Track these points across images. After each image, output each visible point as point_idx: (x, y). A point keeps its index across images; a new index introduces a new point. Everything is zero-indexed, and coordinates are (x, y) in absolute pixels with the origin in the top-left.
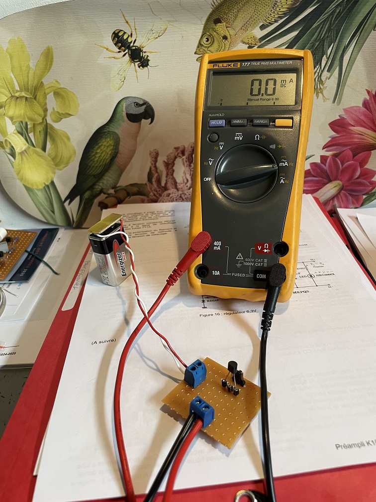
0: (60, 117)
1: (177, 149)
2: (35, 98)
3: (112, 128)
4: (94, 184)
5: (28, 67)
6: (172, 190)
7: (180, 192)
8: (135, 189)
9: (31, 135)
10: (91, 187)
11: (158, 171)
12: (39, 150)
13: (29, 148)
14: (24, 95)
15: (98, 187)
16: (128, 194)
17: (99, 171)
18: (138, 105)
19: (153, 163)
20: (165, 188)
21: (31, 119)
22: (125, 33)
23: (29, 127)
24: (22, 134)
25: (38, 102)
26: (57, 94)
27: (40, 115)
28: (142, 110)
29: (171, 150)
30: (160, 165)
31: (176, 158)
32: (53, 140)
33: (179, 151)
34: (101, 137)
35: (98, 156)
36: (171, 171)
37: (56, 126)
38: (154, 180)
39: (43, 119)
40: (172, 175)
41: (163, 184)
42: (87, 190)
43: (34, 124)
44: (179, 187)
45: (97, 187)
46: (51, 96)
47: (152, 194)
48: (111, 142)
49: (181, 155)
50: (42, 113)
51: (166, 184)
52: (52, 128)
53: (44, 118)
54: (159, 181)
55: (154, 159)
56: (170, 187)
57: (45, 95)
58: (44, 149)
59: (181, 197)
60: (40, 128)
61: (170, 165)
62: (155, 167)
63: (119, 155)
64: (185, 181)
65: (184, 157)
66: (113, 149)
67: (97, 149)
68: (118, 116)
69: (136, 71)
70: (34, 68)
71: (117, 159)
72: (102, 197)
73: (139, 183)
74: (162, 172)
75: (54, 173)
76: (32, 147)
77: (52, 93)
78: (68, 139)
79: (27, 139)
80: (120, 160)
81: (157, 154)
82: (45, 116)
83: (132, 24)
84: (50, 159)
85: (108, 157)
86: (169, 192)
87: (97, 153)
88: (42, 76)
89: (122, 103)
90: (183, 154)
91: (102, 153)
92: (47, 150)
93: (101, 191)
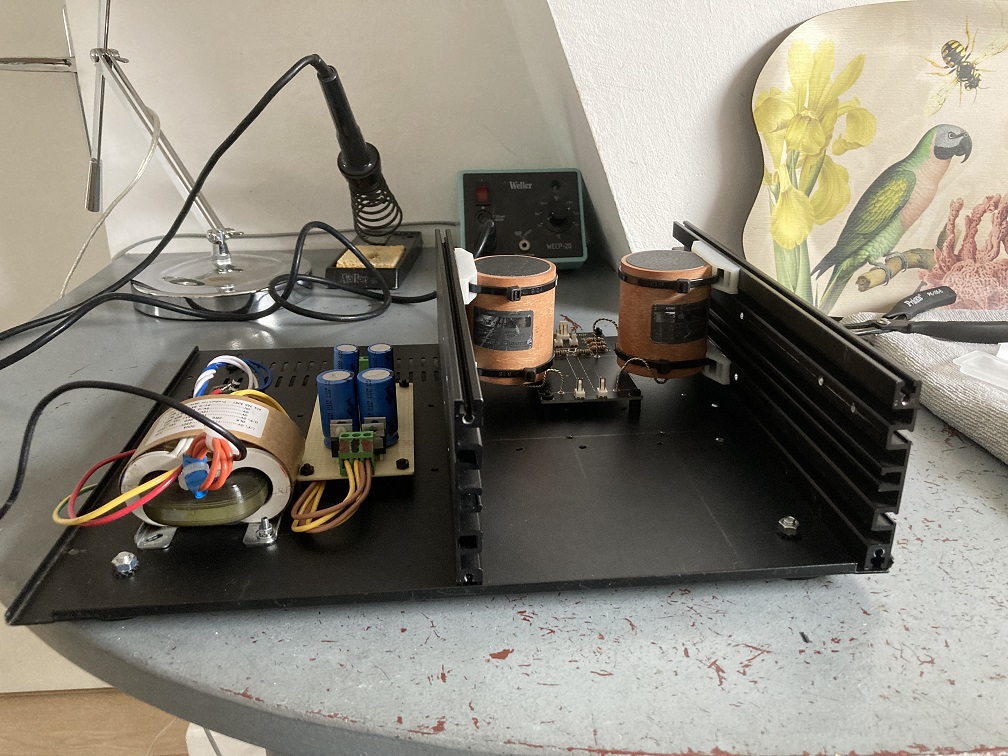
0: (845, 147)
1: (989, 198)
2: (821, 121)
3: (908, 167)
4: (860, 248)
5: (828, 78)
6: (967, 261)
7: (978, 265)
8: (915, 258)
9: (798, 171)
10: (855, 253)
11: (955, 231)
12: (801, 193)
13: (790, 189)
14: (809, 114)
15: (864, 254)
16: (904, 266)
17: (872, 229)
18: (953, 136)
19: (952, 218)
20: (959, 258)
21: (806, 149)
22: (960, 45)
23: (800, 159)
24: (789, 168)
25: (823, 127)
26: (852, 117)
27: (819, 143)
28: (956, 142)
29: (980, 201)
30: (961, 222)
31: (985, 212)
32: (825, 180)
33: (991, 202)
34: (892, 178)
35: (878, 205)
36: (973, 231)
37: (836, 159)
38: (945, 244)
39: (821, 150)
40: (973, 238)
41: (956, 253)
42: (847, 257)
43: (807, 156)
44: (978, 256)
45: (863, 252)
46: (842, 120)
47: (937, 266)
48: (903, 186)
49: (992, 208)
50: (823, 140)
51: (961, 251)
52: (830, 161)
53: (823, 149)
54: (952, 247)
55: (954, 213)
56: (966, 257)
57: (836, 116)
58: (808, 192)
59: (977, 272)
60: (814, 162)
61: (973, 223)
62: (953, 224)
63: (908, 205)
64: (989, 247)
65: (996, 211)
66: (902, 196)
67: (881, 195)
68: (922, 150)
69: (961, 93)
70: (833, 80)
71: (903, 211)
72: (865, 269)
73: (923, 248)
74: (960, 232)
75: (811, 228)
76: (794, 189)
77: (845, 115)
78: (846, 179)
79: (792, 176)
80: (906, 213)
81: (961, 205)
82: (826, 145)
83: (972, 36)
84: (811, 207)
85: (892, 208)
86: (962, 263)
87: (878, 201)
88: (840, 91)
89: (934, 132)
90: (996, 207)
91: (885, 201)
92: (812, 194)
93: (867, 260)
